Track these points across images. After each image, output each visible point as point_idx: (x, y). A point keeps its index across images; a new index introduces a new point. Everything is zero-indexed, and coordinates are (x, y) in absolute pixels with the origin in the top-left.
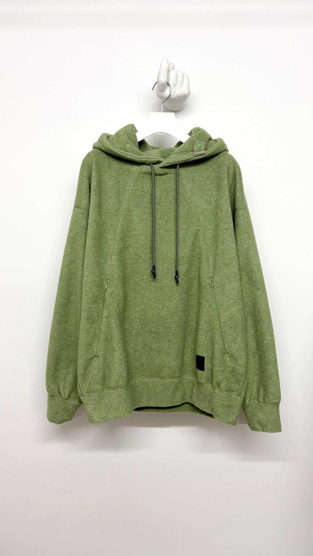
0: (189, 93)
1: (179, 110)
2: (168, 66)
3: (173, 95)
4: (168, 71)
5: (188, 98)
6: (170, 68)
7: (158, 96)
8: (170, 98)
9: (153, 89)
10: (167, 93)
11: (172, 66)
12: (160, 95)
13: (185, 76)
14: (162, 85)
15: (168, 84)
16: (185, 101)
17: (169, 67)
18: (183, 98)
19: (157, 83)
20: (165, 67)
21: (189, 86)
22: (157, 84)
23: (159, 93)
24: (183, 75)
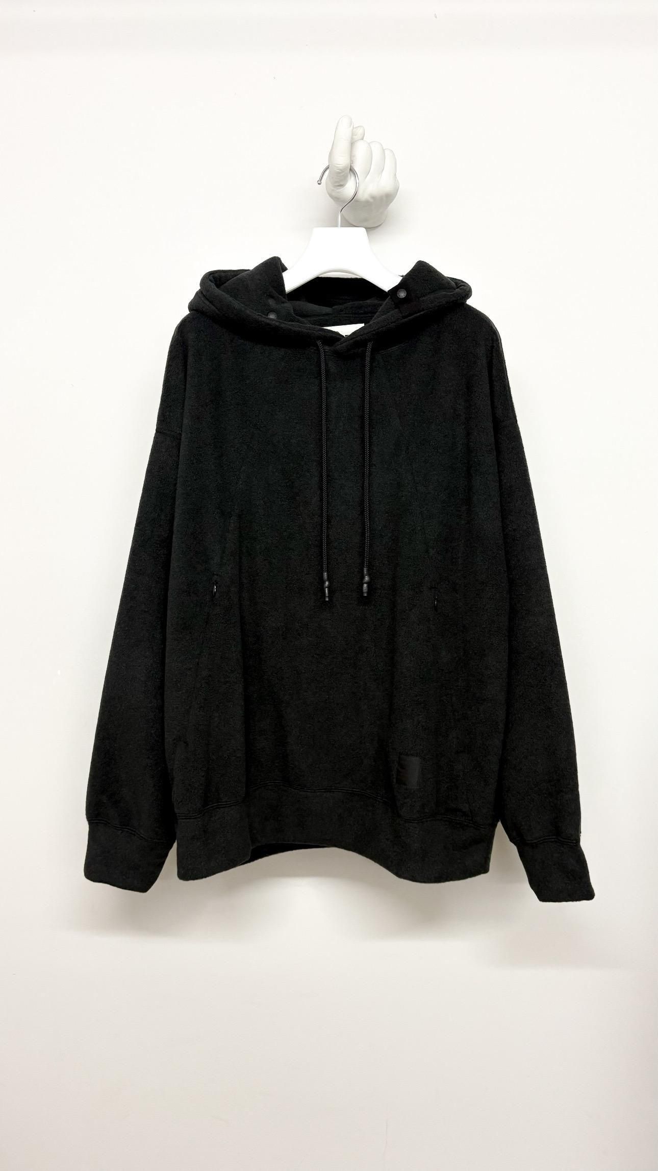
0: (396, 190)
1: (376, 226)
2: (352, 130)
3: (364, 195)
4: (352, 144)
5: (393, 200)
6: (354, 137)
7: (331, 196)
8: (357, 201)
9: (319, 182)
10: (349, 189)
11: (359, 132)
12: (334, 194)
13: (387, 152)
14: (339, 173)
15: (352, 170)
16: (388, 205)
17: (353, 134)
18: (385, 200)
19: (327, 168)
20: (345, 133)
21: (395, 175)
22: (328, 171)
23: (333, 190)
24: (384, 150)
